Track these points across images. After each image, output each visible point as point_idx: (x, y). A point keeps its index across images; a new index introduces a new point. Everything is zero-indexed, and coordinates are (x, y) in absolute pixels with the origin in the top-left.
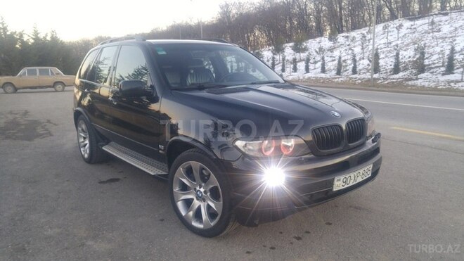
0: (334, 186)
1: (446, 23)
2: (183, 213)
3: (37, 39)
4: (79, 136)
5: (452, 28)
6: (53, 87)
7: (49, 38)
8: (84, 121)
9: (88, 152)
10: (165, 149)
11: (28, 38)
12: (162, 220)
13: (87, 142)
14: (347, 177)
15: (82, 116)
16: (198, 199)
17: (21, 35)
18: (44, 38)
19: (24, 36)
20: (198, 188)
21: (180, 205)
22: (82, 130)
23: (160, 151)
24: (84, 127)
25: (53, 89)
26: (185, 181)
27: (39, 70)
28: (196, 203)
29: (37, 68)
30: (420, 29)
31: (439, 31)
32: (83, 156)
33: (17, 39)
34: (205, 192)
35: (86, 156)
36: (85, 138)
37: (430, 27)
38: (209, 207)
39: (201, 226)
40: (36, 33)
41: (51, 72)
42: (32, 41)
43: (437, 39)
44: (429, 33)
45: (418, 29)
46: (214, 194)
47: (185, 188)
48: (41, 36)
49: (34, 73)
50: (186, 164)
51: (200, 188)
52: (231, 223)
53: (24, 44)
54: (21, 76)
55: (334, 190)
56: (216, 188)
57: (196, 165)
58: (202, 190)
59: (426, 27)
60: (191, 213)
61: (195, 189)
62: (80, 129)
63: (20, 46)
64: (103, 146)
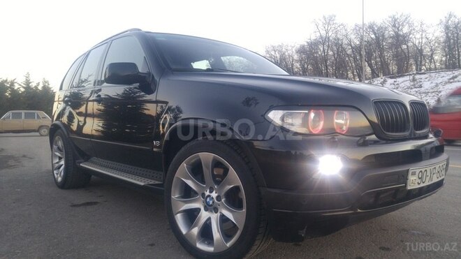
0: (409, 182)
1: (426, 80)
2: (184, 231)
3: (28, 87)
4: (53, 156)
5: (434, 85)
6: (38, 131)
7: (40, 88)
8: (61, 136)
9: (62, 174)
10: (161, 145)
11: (19, 86)
12: (152, 245)
13: (63, 162)
14: (423, 170)
15: (59, 131)
16: (206, 209)
17: (12, 83)
18: (35, 87)
19: (16, 84)
20: (207, 193)
21: (179, 219)
22: (59, 148)
23: (155, 149)
24: (60, 143)
25: (38, 134)
26: (190, 183)
27: (25, 113)
28: (204, 215)
29: (23, 112)
30: (402, 85)
31: (421, 87)
32: (55, 180)
33: (7, 88)
34: (218, 198)
35: (60, 179)
36: (60, 158)
37: (412, 83)
38: (223, 219)
39: (211, 249)
40: (28, 82)
41: (38, 116)
42: (22, 90)
43: (420, 93)
44: (412, 89)
45: (401, 85)
46: (233, 199)
47: (188, 193)
48: (33, 85)
49: (19, 116)
50: (192, 158)
51: (211, 192)
52: (257, 242)
53: (14, 92)
54: (4, 119)
55: (409, 188)
56: (237, 189)
57: (207, 157)
58: (214, 195)
59: (408, 84)
60: (195, 231)
61: (203, 195)
62: (55, 147)
63: (10, 94)
64: (81, 163)
